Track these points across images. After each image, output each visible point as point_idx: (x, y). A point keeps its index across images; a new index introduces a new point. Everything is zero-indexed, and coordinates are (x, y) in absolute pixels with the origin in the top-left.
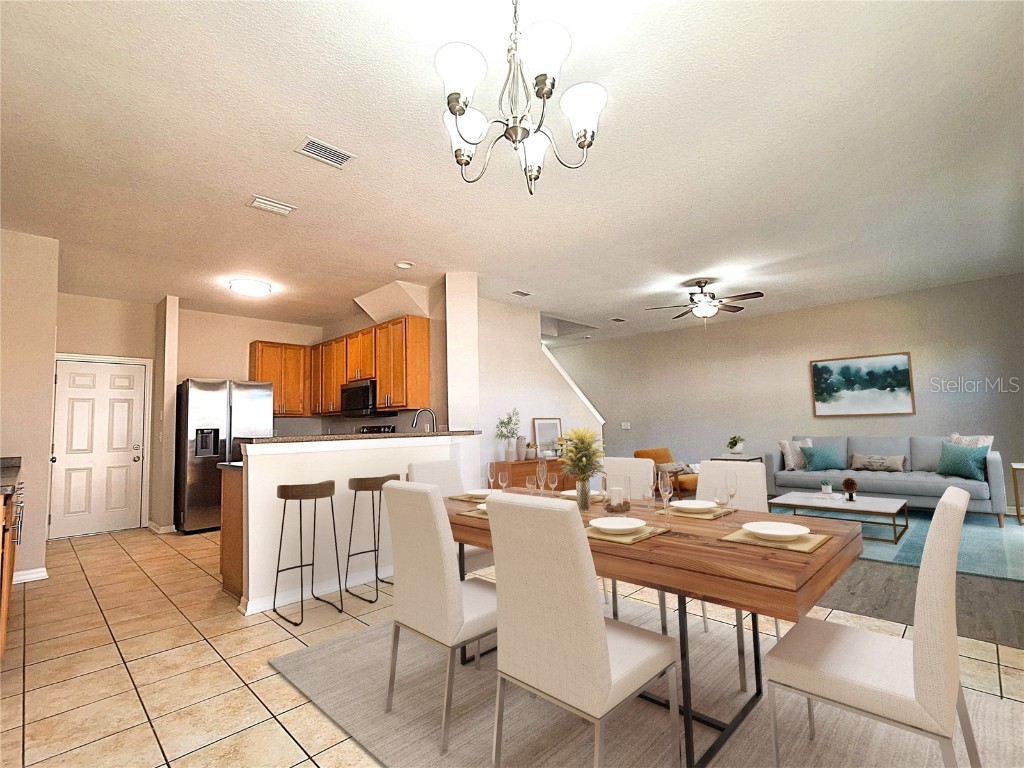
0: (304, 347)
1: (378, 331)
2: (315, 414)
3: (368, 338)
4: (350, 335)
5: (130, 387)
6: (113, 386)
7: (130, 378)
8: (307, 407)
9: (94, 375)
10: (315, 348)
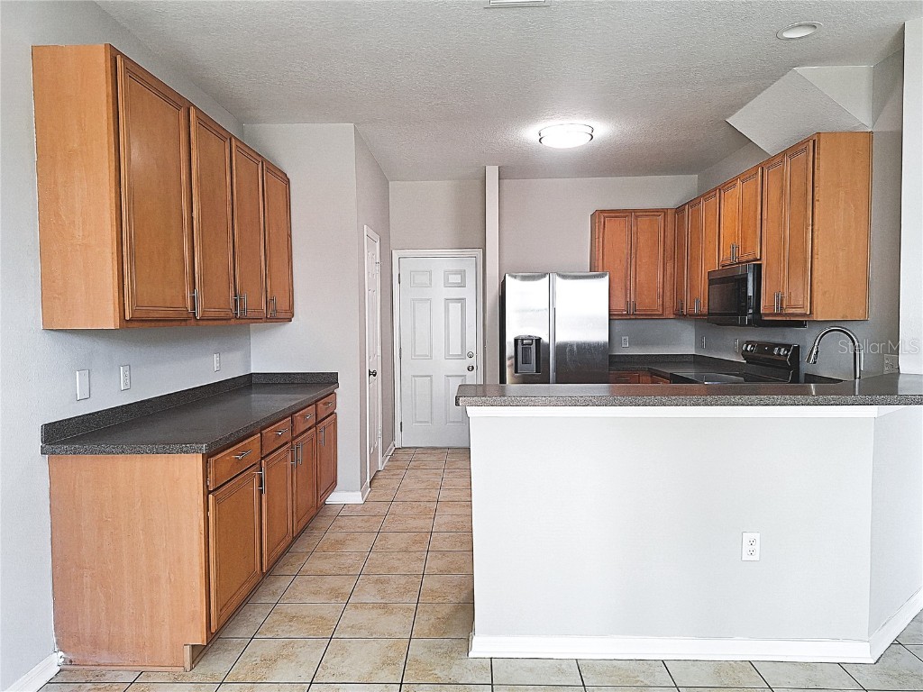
0: (664, 211)
1: (766, 171)
2: (680, 315)
3: (753, 185)
4: (726, 184)
5: (462, 285)
6: (447, 284)
7: (462, 273)
8: (668, 303)
9: (430, 272)
10: (679, 210)
